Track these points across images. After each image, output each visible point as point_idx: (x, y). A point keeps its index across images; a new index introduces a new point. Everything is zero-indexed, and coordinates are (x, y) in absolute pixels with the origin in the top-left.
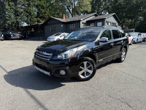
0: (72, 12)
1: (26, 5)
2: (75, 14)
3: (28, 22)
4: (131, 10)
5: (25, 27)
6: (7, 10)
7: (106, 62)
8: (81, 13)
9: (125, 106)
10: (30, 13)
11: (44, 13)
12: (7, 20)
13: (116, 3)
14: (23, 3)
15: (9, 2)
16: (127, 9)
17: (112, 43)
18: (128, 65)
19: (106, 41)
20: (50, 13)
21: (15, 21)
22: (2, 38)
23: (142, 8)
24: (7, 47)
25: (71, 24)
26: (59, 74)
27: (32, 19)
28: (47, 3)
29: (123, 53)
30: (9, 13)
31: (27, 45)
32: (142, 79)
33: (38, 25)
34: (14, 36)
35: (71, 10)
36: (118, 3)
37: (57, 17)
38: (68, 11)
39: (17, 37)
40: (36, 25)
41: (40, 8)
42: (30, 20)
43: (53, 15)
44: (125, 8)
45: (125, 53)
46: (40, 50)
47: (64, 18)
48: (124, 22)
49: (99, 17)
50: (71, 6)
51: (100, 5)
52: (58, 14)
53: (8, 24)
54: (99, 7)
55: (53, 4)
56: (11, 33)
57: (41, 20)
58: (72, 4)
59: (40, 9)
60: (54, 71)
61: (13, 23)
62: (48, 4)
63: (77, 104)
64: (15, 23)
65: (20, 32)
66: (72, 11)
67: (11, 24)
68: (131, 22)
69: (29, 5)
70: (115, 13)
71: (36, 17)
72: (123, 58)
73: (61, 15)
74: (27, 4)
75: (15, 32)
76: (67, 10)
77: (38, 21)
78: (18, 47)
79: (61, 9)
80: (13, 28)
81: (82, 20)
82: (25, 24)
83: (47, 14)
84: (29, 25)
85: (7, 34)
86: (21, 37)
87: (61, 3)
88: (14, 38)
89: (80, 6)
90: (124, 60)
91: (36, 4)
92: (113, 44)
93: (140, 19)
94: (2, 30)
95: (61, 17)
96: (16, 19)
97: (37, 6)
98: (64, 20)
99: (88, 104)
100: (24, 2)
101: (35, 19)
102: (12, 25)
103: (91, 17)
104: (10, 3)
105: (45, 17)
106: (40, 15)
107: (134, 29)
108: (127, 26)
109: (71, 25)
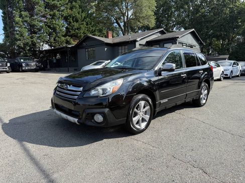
0: (123, 28)
1: (49, 17)
2: (128, 31)
3: (51, 43)
4: (221, 25)
5: (45, 51)
6: (17, 23)
7: (174, 104)
8: (139, 30)
9: (197, 172)
10: (54, 29)
11: (78, 29)
12: (17, 40)
13: (197, 13)
14: (43, 13)
15: (20, 12)
16: (215, 24)
17: (183, 74)
18: (211, 112)
19: (172, 70)
20: (87, 29)
21: (29, 41)
22: (8, 69)
23: (241, 22)
24: (14, 83)
25: (121, 46)
26: (93, 120)
27: (57, 38)
28: (82, 12)
29: (202, 91)
30: (19, 29)
31: (47, 79)
32: (231, 132)
33: (66, 47)
34: (27, 65)
35: (122, 24)
36: (200, 14)
37: (99, 36)
38: (118, 26)
39: (32, 68)
40: (64, 48)
41: (72, 21)
42: (54, 40)
43: (93, 32)
44: (213, 21)
45: (206, 91)
46: (63, 83)
47: (110, 37)
48: (210, 44)
49: (168, 35)
50: (122, 18)
51: (170, 16)
52: (100, 31)
53: (18, 46)
54: (168, 20)
55: (92, 14)
56: (22, 60)
57: (72, 40)
58: (124, 15)
59: (70, 23)
60: (84, 115)
61: (26, 44)
62: (84, 15)
63: (118, 168)
64: (30, 45)
65: (37, 59)
66: (124, 26)
67: (23, 46)
68: (222, 44)
69: (53, 16)
70: (193, 30)
71: (64, 36)
72: (204, 99)
73: (105, 32)
74: (50, 15)
75: (28, 59)
76: (116, 24)
77: (68, 42)
78: (32, 83)
79: (105, 24)
80: (26, 53)
81: (138, 39)
82: (46, 47)
83: (83, 31)
84: (53, 48)
85: (16, 62)
86: (38, 66)
87: (106, 12)
88: (27, 68)
89: (137, 18)
90: (205, 103)
91: (65, 15)
92: (185, 75)
93: (238, 38)
94: (8, 55)
95: (105, 36)
96: (32, 38)
97: (66, 19)
98: (109, 40)
99: (137, 169)
100: (46, 11)
101: (63, 38)
102: (24, 49)
103: (155, 36)
104: (23, 13)
105: (79, 35)
106: (70, 32)
107: (227, 56)
108: (216, 50)
109: (120, 48)
